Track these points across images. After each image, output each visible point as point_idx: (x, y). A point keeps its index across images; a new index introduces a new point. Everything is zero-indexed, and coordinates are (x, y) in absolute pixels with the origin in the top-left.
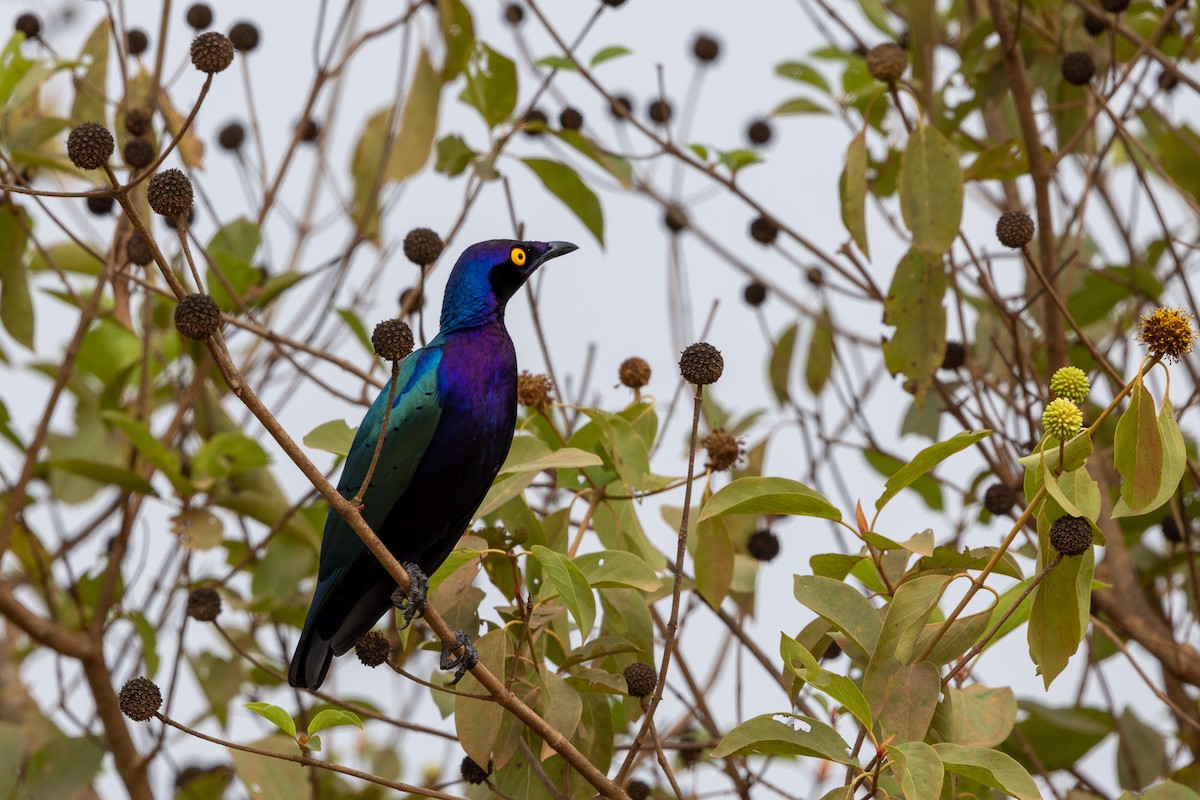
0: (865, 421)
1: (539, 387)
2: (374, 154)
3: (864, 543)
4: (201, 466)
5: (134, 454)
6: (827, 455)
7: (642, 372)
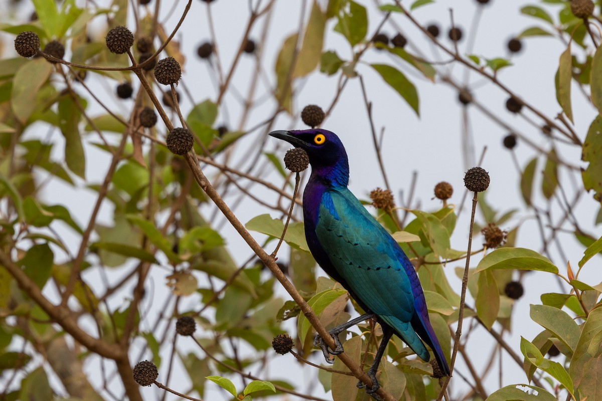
0: (574, 218)
1: (386, 197)
2: (287, 60)
3: (572, 287)
4: (184, 245)
5: (145, 240)
6: (554, 236)
7: (447, 190)
